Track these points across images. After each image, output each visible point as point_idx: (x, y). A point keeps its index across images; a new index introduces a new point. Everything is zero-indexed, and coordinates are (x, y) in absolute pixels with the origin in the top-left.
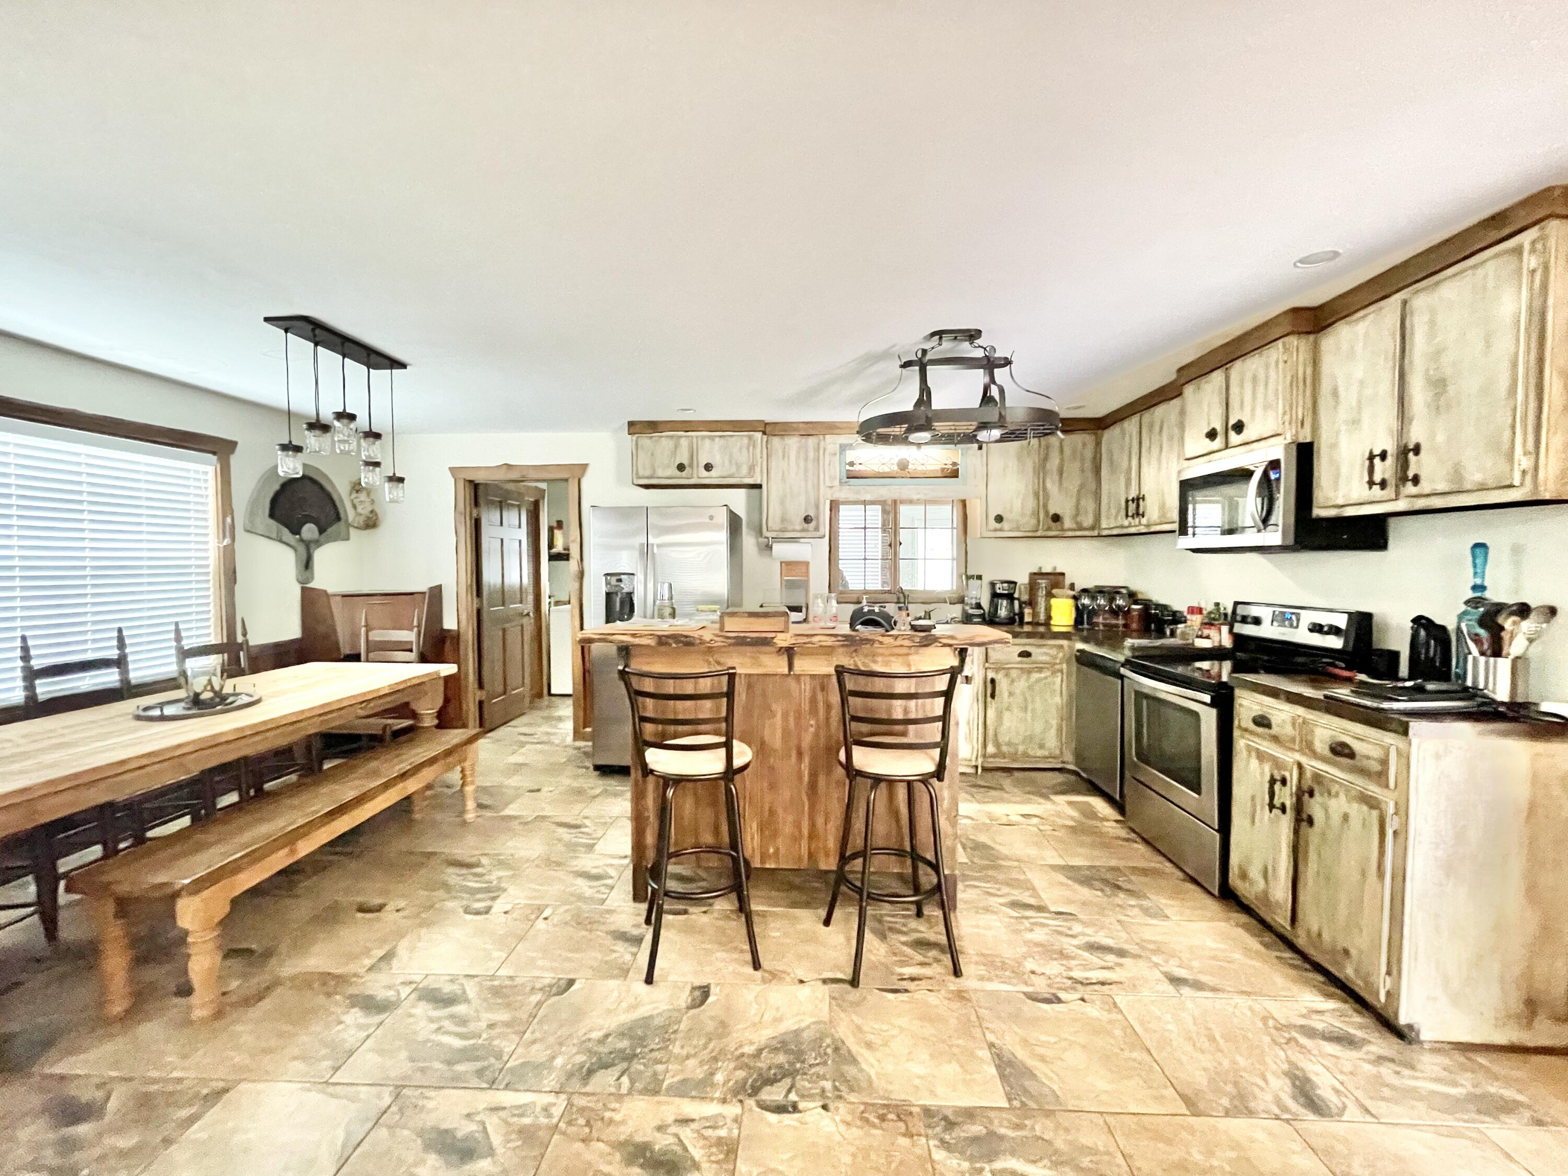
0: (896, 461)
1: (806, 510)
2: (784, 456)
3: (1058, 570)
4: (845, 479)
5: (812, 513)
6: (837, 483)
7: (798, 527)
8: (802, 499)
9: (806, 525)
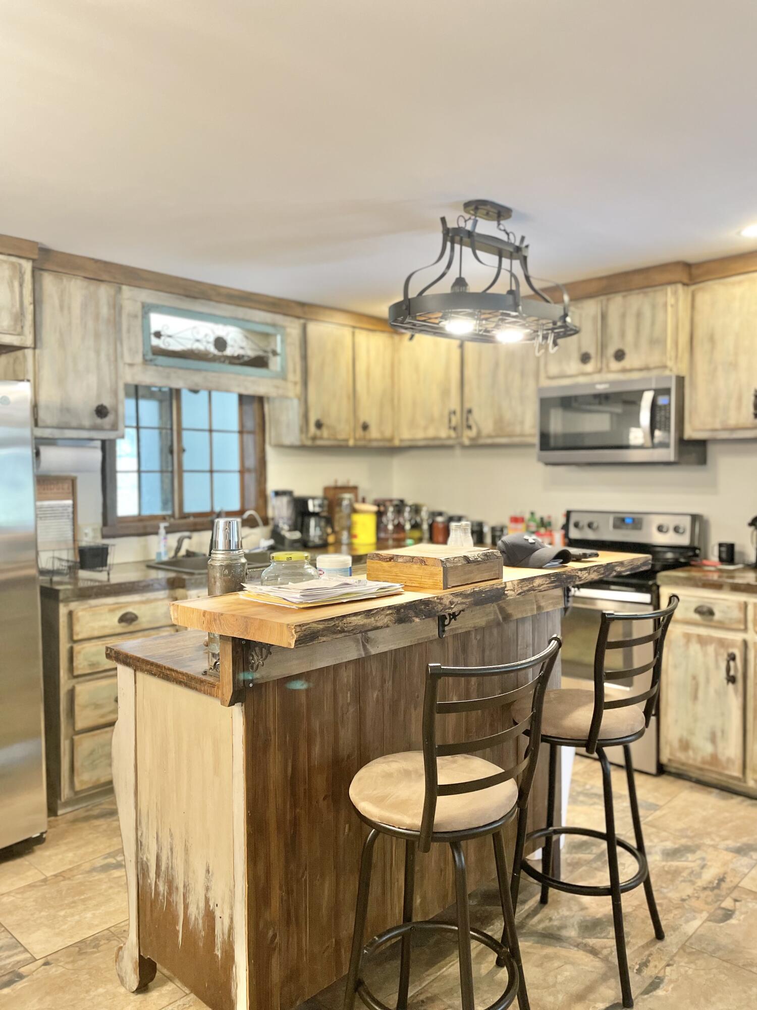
0: (212, 339)
1: (99, 396)
2: (62, 308)
3: (352, 484)
4: (150, 356)
5: (107, 402)
6: (139, 359)
7: (87, 423)
8: (92, 379)
9: (99, 421)
